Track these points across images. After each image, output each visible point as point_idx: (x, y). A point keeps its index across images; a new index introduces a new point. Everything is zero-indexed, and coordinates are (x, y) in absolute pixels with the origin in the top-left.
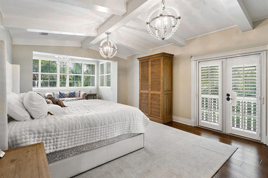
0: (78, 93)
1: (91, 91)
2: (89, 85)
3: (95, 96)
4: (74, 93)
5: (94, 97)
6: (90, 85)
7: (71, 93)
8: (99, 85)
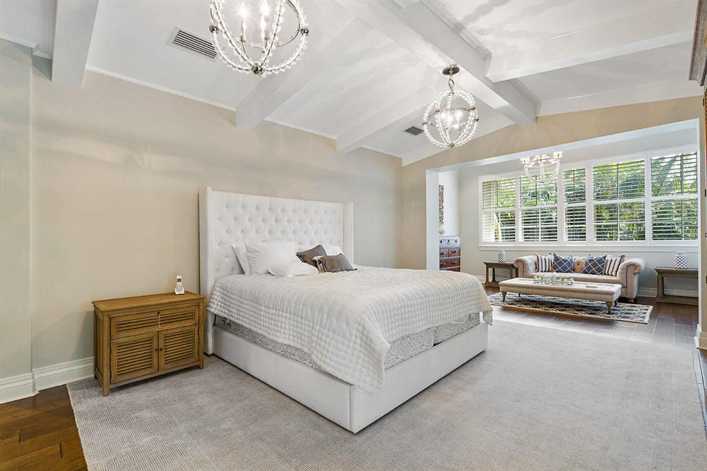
0: (613, 261)
4: (601, 260)
7: (591, 261)
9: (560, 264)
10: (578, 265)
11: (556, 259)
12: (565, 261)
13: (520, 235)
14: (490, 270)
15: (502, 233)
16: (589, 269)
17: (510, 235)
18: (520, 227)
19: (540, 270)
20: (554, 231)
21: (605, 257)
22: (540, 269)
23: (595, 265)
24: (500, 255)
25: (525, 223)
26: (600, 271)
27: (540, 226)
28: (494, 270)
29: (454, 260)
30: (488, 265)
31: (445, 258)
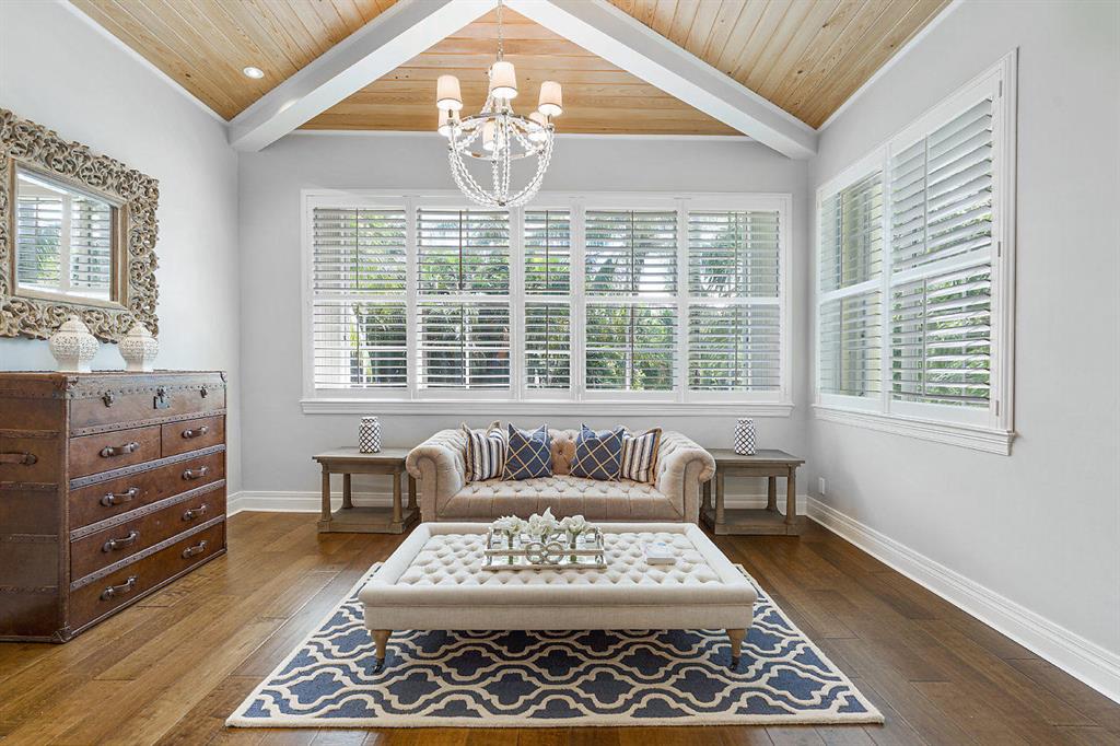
0: (639, 446)
1: (745, 434)
2: (729, 380)
3: (782, 482)
4: (615, 442)
5: (772, 481)
6: (736, 383)
7: (593, 443)
8: (818, 383)
9: (526, 455)
10: (560, 451)
11: (516, 441)
12: (536, 445)
13: (418, 371)
14: (337, 479)
15: (373, 363)
16: (590, 464)
17: (391, 370)
18: (417, 350)
19: (478, 477)
20: (500, 364)
21: (620, 434)
22: (478, 471)
23: (602, 455)
24: (365, 431)
25: (429, 338)
26: (614, 473)
27: (467, 349)
28: (347, 478)
29: (196, 463)
30: (329, 466)
31: (136, 468)
